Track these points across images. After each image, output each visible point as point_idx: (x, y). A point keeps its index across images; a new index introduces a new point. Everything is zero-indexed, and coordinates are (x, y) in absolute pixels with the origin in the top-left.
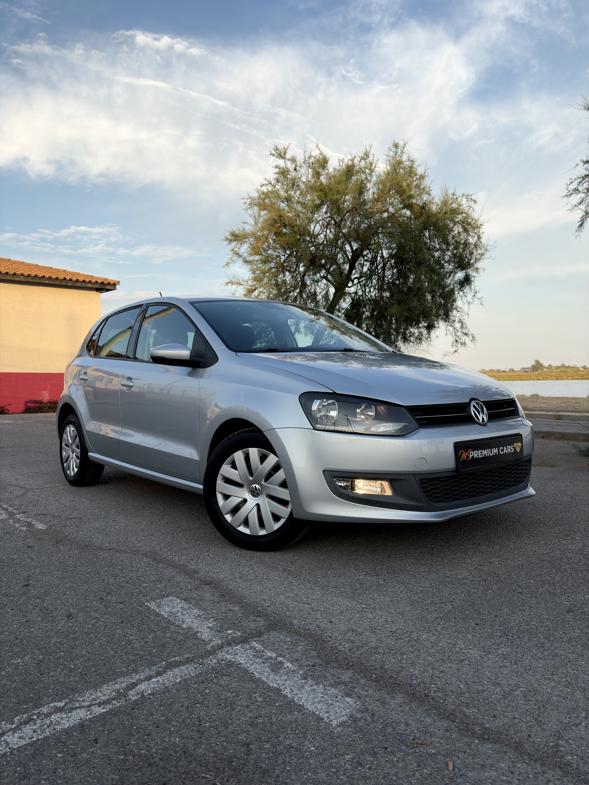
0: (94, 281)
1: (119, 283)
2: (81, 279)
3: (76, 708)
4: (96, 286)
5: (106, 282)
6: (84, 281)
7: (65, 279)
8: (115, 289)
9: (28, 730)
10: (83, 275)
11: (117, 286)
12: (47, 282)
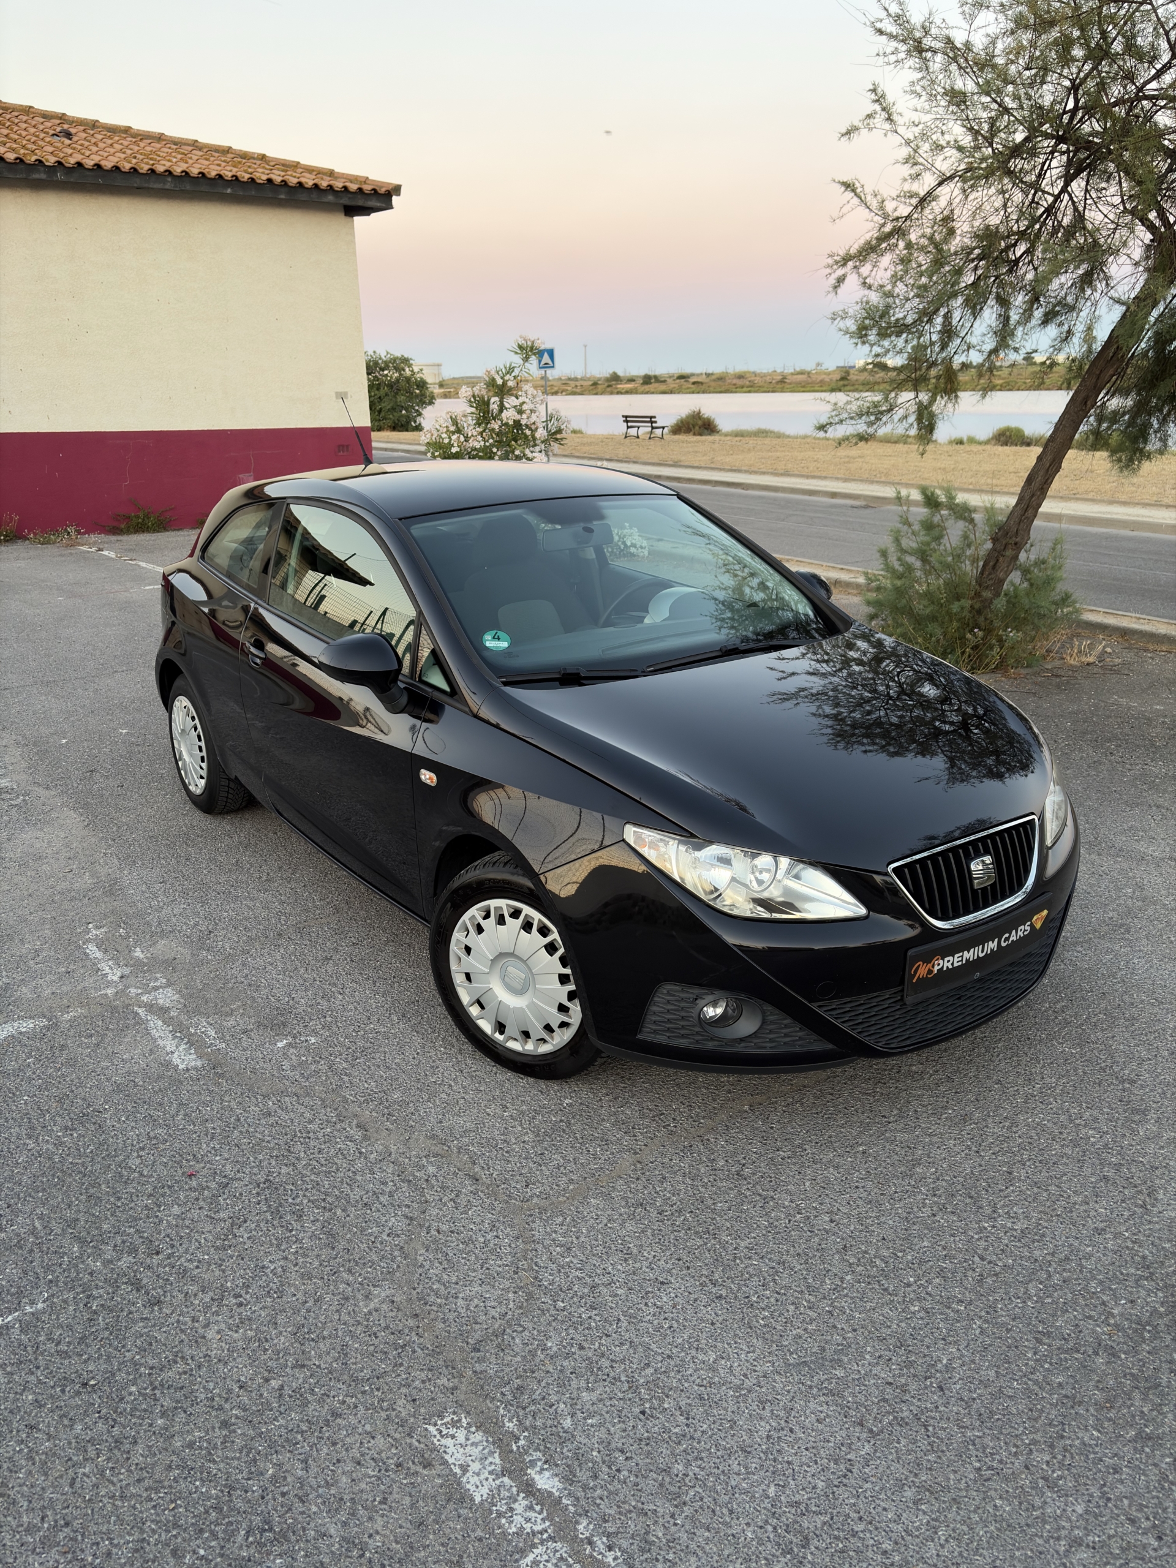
0: (338, 185)
1: (397, 190)
2: (308, 180)
4: (345, 201)
5: (367, 188)
6: (316, 186)
7: (270, 181)
8: (389, 206)
10: (310, 170)
11: (394, 198)
12: (229, 191)
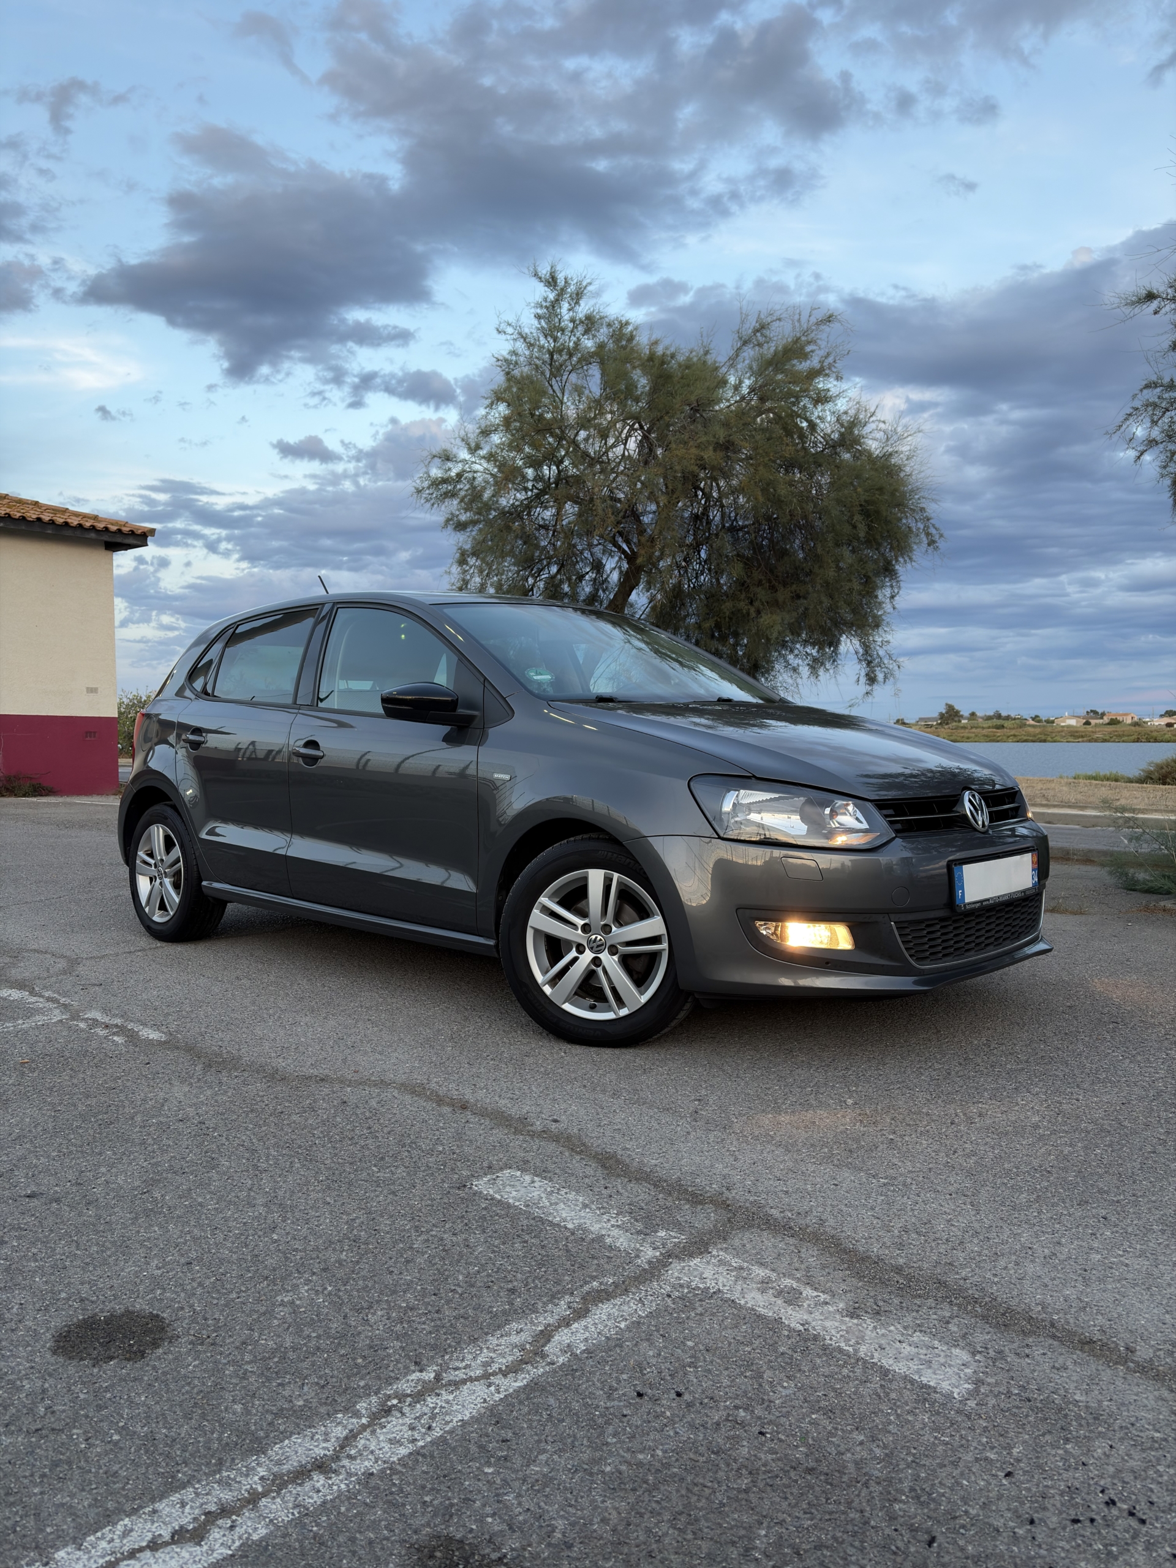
0: (100, 526)
1: (152, 531)
2: (74, 521)
3: (464, 1382)
5: (125, 529)
6: (80, 525)
7: (39, 519)
8: (144, 544)
9: (396, 1425)
11: (149, 538)
